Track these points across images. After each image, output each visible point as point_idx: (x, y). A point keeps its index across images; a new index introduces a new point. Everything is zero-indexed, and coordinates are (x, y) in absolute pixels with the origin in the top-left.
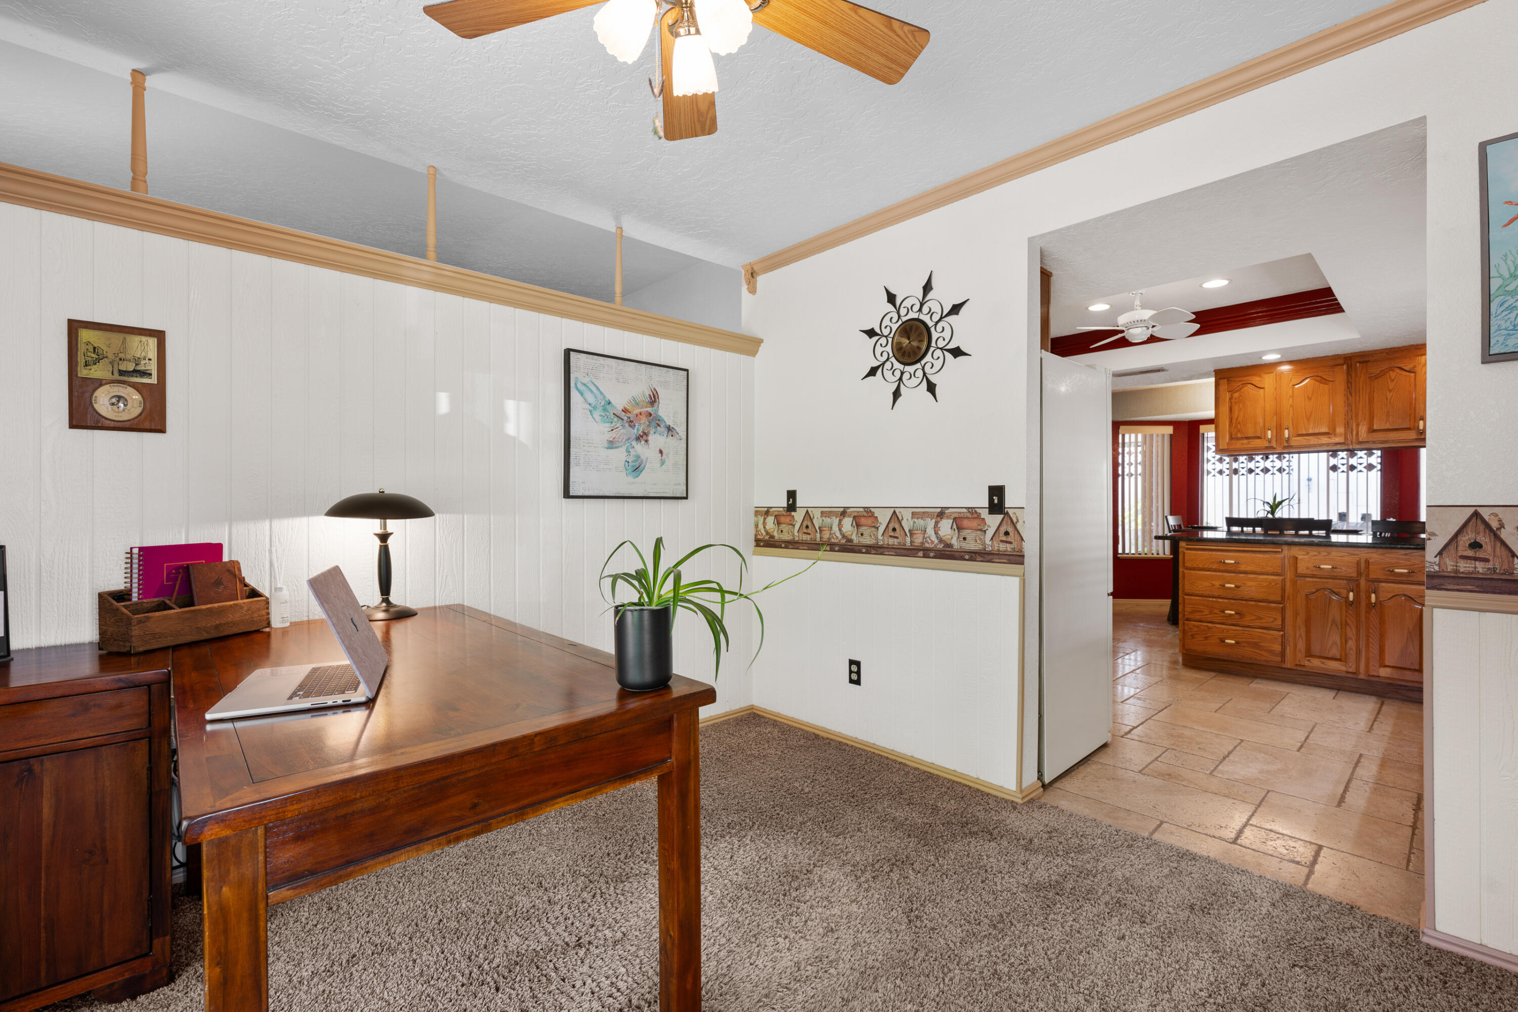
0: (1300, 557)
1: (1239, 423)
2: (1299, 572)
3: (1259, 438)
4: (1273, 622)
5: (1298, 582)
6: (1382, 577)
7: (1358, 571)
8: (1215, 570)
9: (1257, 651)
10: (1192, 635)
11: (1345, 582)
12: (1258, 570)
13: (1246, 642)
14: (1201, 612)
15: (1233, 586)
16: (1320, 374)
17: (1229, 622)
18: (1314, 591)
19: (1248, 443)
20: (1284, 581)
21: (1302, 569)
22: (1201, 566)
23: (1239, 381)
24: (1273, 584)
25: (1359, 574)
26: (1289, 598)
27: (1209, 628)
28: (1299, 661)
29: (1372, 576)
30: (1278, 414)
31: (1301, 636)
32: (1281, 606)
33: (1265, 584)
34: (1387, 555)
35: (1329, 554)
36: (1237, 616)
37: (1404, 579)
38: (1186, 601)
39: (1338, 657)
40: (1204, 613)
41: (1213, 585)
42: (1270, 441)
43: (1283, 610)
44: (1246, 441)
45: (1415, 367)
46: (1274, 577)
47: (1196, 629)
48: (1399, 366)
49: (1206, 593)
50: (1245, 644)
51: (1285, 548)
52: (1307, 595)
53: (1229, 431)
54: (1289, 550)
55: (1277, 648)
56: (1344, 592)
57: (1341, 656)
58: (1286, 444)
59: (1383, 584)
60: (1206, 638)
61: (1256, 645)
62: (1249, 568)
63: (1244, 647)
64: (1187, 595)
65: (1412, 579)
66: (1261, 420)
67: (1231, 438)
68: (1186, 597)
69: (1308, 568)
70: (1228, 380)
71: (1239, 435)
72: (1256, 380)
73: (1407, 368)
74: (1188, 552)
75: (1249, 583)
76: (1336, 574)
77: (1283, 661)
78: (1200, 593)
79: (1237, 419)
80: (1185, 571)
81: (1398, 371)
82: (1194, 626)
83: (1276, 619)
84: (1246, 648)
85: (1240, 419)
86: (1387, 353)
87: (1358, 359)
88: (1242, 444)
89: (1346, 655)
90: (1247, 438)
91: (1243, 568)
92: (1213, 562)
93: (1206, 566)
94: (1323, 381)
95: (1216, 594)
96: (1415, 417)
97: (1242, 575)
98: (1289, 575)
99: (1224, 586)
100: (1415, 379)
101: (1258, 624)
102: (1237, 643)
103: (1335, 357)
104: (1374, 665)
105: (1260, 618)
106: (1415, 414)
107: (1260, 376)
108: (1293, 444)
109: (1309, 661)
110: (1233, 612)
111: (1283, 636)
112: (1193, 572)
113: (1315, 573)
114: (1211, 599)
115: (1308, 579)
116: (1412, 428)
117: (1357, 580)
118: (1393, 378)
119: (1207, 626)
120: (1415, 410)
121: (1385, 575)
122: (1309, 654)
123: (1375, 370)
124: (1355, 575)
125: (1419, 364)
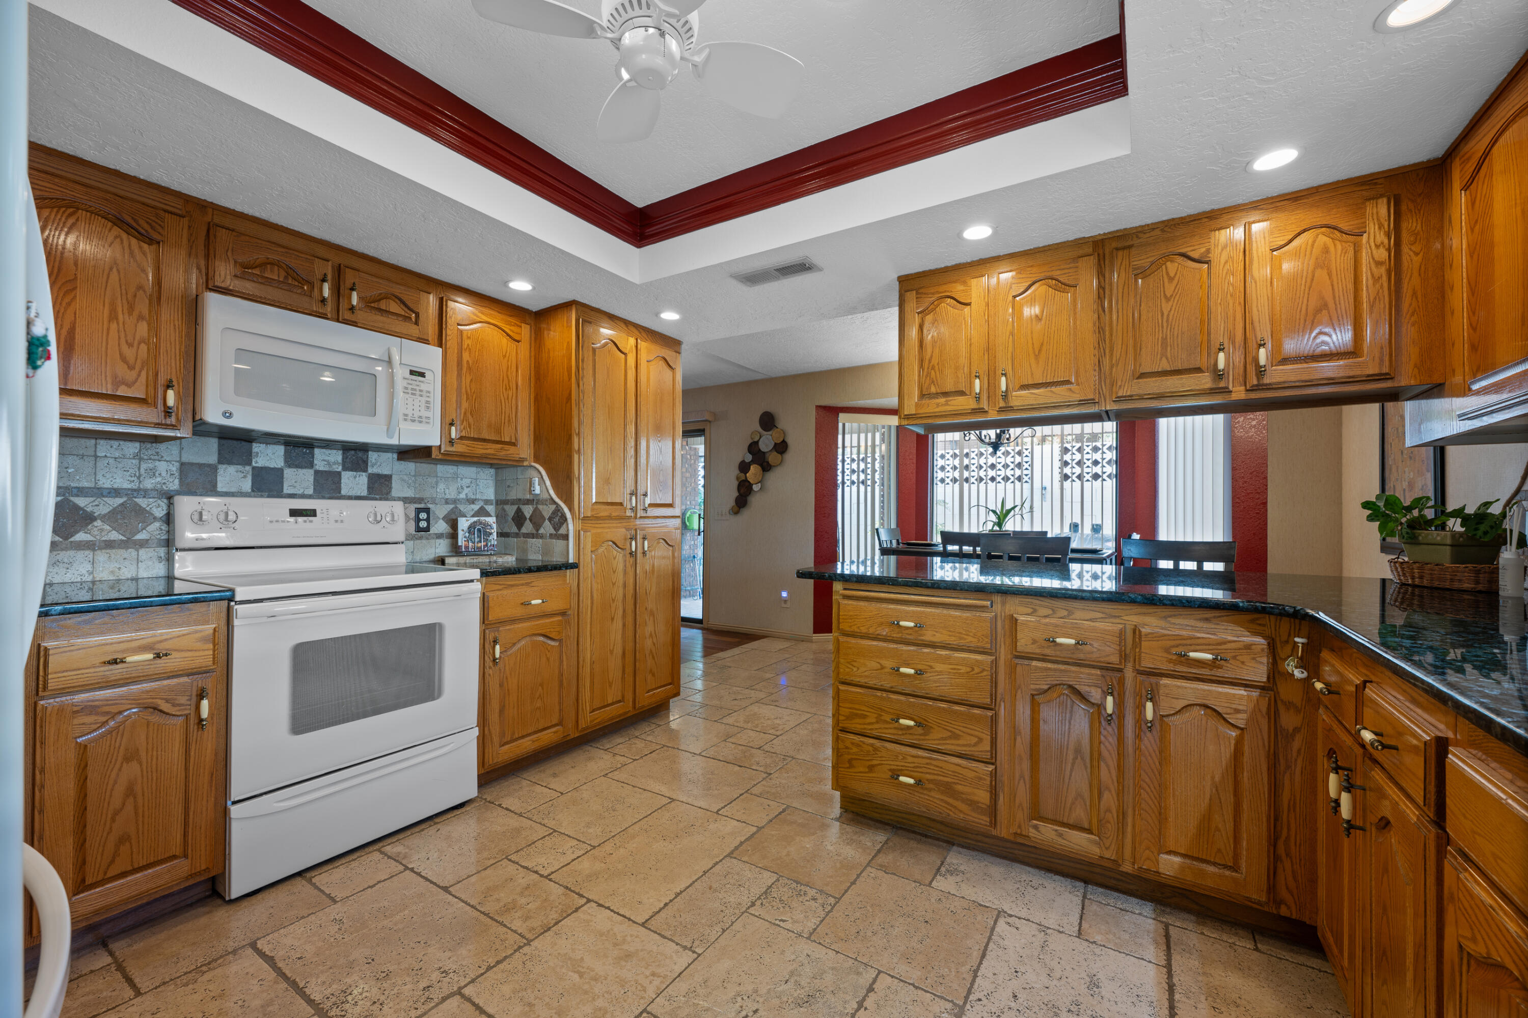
0: (1021, 618)
1: (933, 368)
2: (1019, 648)
3: (962, 393)
4: (975, 745)
5: (1019, 669)
6: (1165, 666)
7: (1120, 651)
8: (885, 640)
9: (951, 801)
10: (850, 761)
11: (1098, 672)
12: (953, 640)
13: (930, 781)
14: (865, 717)
15: (912, 671)
16: (1055, 274)
17: (907, 739)
18: (1046, 687)
19: (946, 404)
20: (995, 663)
21: (1024, 643)
22: (864, 630)
23: (933, 294)
24: (977, 670)
25: (1124, 657)
26: (1003, 700)
27: (876, 749)
28: (1020, 827)
29: (1147, 663)
30: (989, 349)
31: (1022, 776)
32: (990, 713)
33: (964, 669)
34: (1173, 620)
35: (1071, 613)
36: (920, 730)
37: (1205, 672)
38: (841, 694)
39: (1086, 826)
40: (868, 721)
41: (883, 668)
42: (978, 398)
43: (994, 721)
44: (942, 400)
45: (1208, 251)
46: (979, 657)
47: (855, 750)
48: (1183, 251)
49: (871, 683)
50: (931, 786)
51: (998, 599)
52: (1033, 695)
53: (919, 382)
54: (1004, 603)
55: (983, 797)
56: (1095, 695)
57: (1090, 823)
58: (1002, 404)
59: (1165, 681)
60: (871, 768)
61: (948, 789)
62: (938, 638)
63: (930, 790)
64: (844, 683)
65: (1219, 673)
66: (963, 361)
67: (922, 396)
68: (842, 687)
69: (1034, 642)
70: (917, 293)
71: (933, 390)
72: (958, 290)
73: (1195, 255)
74: (846, 602)
75: (939, 667)
76: (1082, 656)
77: (994, 823)
78: (863, 681)
79: (930, 361)
80: (842, 639)
81: (1180, 259)
82: (852, 743)
83: (980, 740)
84: (932, 794)
85: (935, 361)
86: (1163, 231)
87: (1114, 245)
88: (938, 405)
89: (1099, 821)
90: (945, 394)
91: (928, 636)
92: (882, 624)
93: (871, 631)
94: (1063, 286)
95: (887, 685)
96: (1209, 348)
97: (926, 650)
98: (1004, 654)
99: (898, 670)
100: (1209, 273)
101: (953, 747)
102: (919, 782)
103: (1079, 243)
104: (1148, 848)
105: (955, 736)
106: (1209, 341)
107: (964, 283)
108: (1015, 402)
109: (1036, 827)
110: (911, 723)
111: (994, 775)
112: (853, 641)
113: (1048, 651)
114: (879, 694)
115: (1034, 663)
116: (1204, 367)
117: (1120, 670)
118: (1172, 275)
119: (872, 745)
120: (1209, 334)
121: (1170, 661)
122: (1036, 814)
123: (1143, 260)
124: (1115, 659)
125: (1216, 246)
